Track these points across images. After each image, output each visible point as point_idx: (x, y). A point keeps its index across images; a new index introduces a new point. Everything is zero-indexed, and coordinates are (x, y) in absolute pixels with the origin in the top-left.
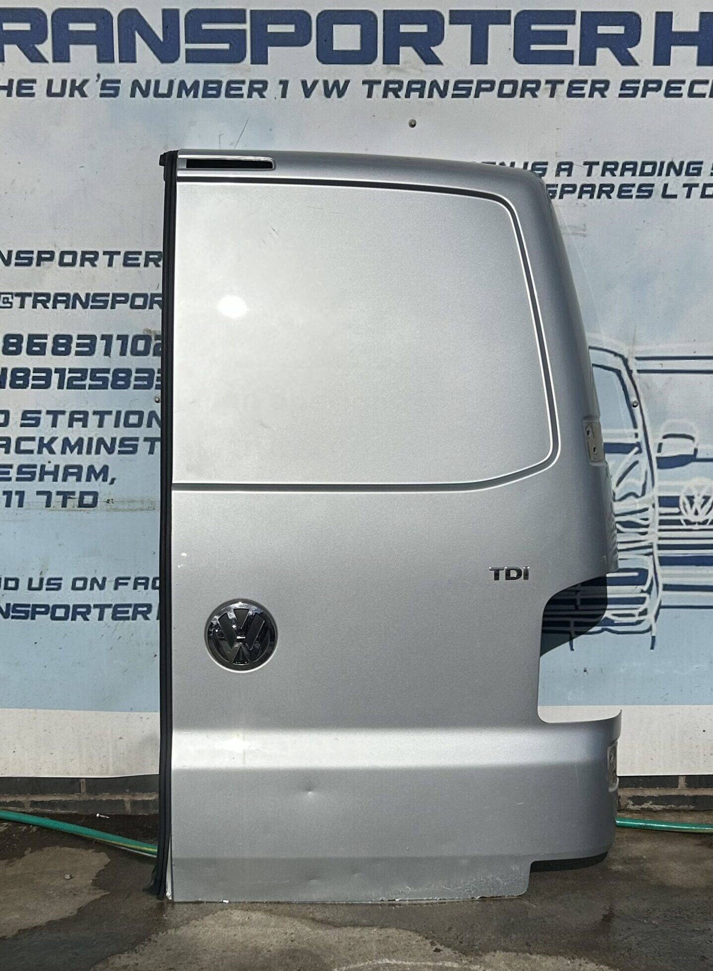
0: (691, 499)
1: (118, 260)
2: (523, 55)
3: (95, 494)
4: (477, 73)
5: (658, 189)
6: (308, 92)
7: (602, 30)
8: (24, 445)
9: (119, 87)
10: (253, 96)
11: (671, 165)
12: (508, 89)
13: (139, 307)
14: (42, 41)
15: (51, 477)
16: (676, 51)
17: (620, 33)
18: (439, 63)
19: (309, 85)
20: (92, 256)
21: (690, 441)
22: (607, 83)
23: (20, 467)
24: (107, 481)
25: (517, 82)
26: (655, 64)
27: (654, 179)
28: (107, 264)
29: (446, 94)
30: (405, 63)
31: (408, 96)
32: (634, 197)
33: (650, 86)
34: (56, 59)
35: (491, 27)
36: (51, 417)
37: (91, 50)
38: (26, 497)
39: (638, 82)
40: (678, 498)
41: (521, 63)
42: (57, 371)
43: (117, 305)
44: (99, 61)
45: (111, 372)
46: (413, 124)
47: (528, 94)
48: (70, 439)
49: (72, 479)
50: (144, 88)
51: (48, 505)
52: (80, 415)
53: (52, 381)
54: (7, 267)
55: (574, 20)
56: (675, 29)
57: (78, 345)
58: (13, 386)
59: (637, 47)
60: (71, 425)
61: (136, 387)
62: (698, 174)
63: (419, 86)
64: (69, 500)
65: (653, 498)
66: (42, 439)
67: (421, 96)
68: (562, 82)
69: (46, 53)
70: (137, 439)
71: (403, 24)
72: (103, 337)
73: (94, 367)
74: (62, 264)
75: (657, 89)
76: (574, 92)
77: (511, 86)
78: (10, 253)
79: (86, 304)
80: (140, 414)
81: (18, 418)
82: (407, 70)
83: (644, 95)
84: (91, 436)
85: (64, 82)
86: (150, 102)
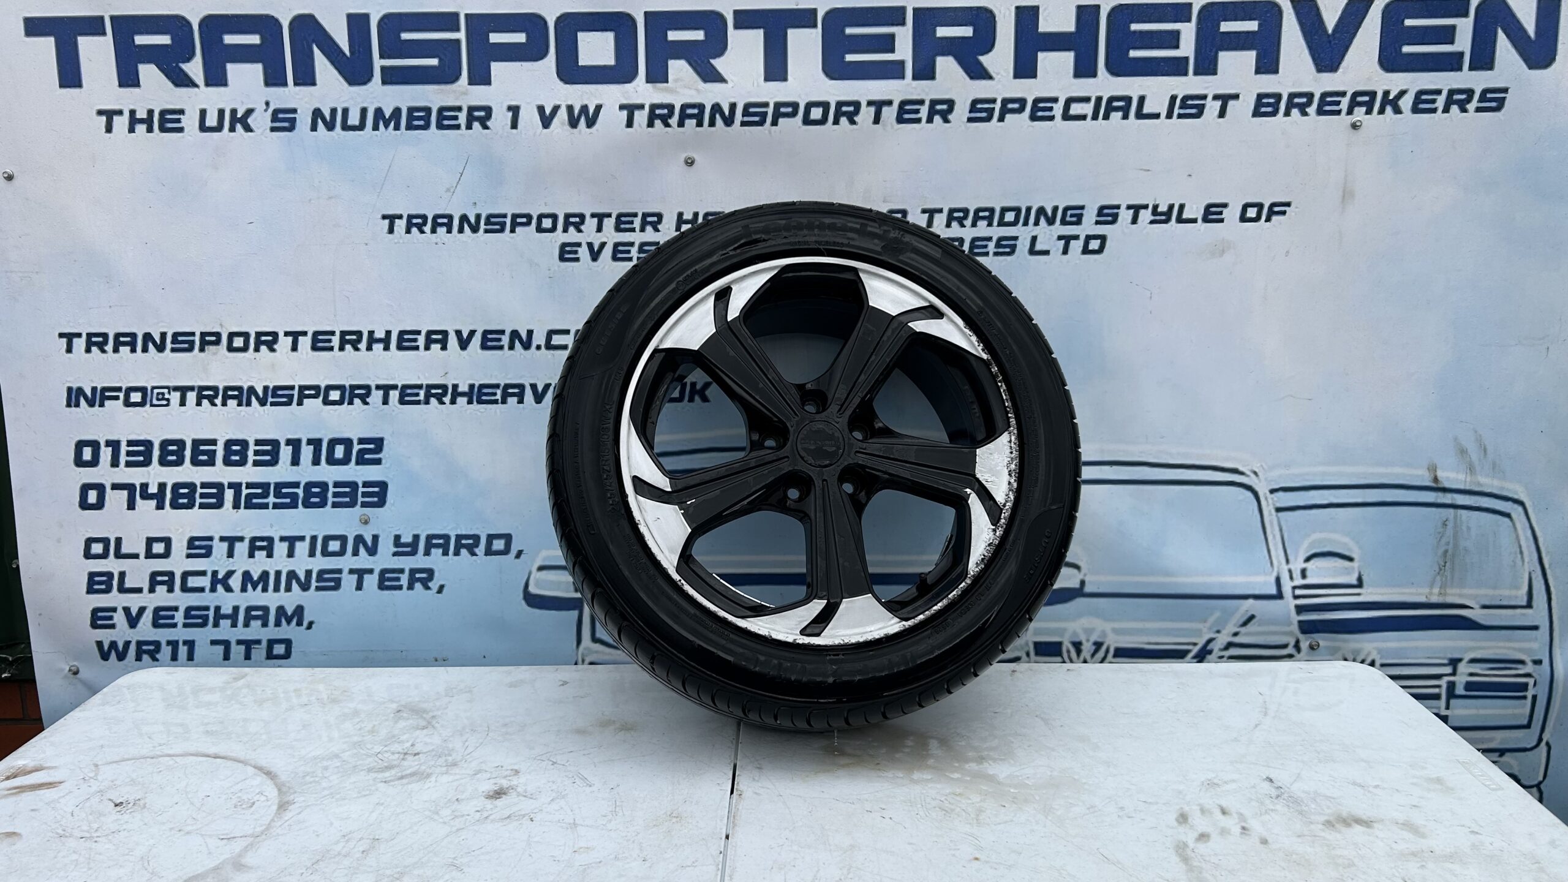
0: (1078, 646)
1: (305, 342)
2: (835, 68)
3: (288, 643)
4: (774, 93)
5: (1023, 245)
6: (546, 121)
7: (942, 32)
8: (192, 582)
9: (295, 118)
10: (473, 127)
11: (1041, 211)
12: (816, 113)
13: (334, 403)
14: (189, 59)
15: (229, 622)
16: (1045, 58)
17: (966, 35)
18: (721, 79)
19: (548, 111)
20: (270, 338)
21: (1075, 571)
22: (951, 103)
23: (189, 610)
24: (302, 625)
25: (828, 103)
26: (1018, 75)
27: (1019, 231)
28: (290, 348)
29: (733, 122)
30: (676, 81)
31: (681, 124)
32: (991, 253)
33: (1010, 106)
34: (210, 83)
35: (791, 33)
36: (225, 545)
37: (255, 71)
38: (196, 647)
39: (994, 101)
40: (1060, 644)
41: (832, 78)
42: (231, 485)
43: (305, 401)
44: (268, 83)
45: (302, 486)
46: (690, 161)
47: (844, 120)
48: (252, 572)
49: (256, 624)
50: (328, 118)
51: (226, 657)
52: (263, 541)
53: (225, 498)
54: (161, 354)
55: (904, 19)
56: (1041, 30)
57: (256, 453)
58: (175, 506)
59: (991, 54)
60: (251, 555)
61: (335, 505)
62: (1079, 222)
63: (696, 111)
64: (253, 650)
65: (1027, 644)
66: (215, 573)
67: (700, 124)
68: (889, 103)
69: (196, 74)
70: (340, 571)
71: (670, 29)
72: (289, 442)
73: (279, 480)
74: (231, 349)
75: (1021, 110)
76: (906, 116)
77: (820, 110)
78: (163, 335)
79: (264, 401)
80: (343, 539)
81: (182, 546)
82: (678, 90)
83: (1001, 119)
84: (277, 569)
85: (221, 112)
86: (336, 137)
